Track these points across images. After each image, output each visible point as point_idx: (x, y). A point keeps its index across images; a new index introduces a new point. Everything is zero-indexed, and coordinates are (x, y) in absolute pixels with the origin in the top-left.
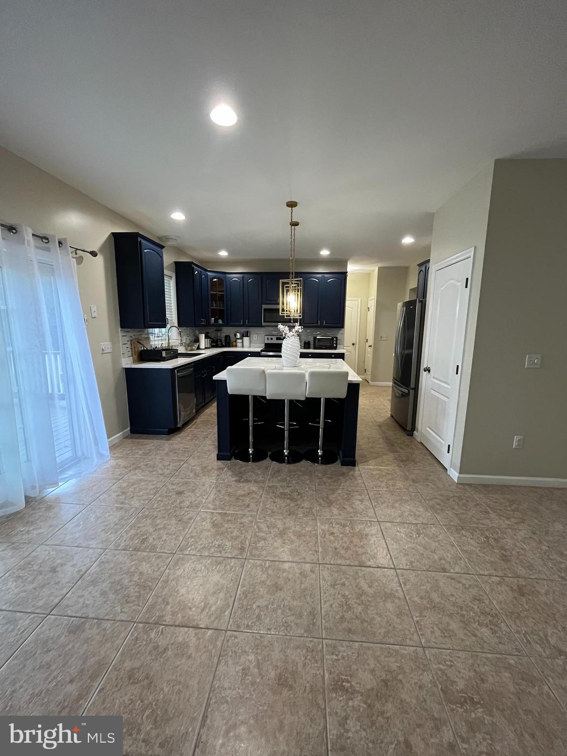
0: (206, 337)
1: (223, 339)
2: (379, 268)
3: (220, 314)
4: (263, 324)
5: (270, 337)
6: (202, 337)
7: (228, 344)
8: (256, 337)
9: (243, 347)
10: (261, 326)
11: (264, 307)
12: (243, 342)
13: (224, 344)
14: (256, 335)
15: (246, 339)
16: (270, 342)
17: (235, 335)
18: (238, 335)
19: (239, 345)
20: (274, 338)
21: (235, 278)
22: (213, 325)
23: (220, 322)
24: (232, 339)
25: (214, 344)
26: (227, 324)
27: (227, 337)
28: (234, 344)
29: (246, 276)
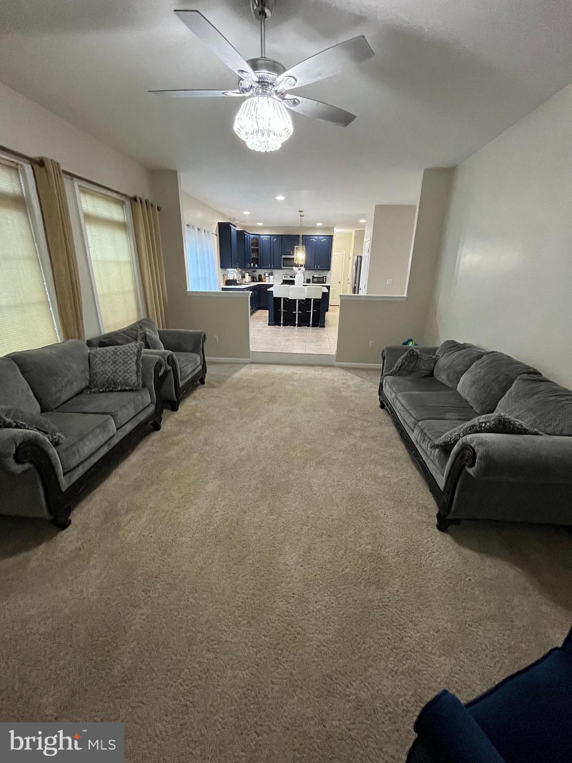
0: (249, 275)
1: (257, 277)
3: (256, 261)
5: (286, 276)
9: (269, 282)
10: (281, 269)
11: (283, 256)
12: (269, 279)
13: (258, 280)
14: (277, 274)
15: (271, 277)
16: (286, 279)
18: (267, 275)
20: (289, 276)
21: (265, 238)
22: (252, 268)
23: (256, 266)
24: (263, 276)
25: (253, 280)
26: (260, 268)
27: (260, 276)
28: (264, 280)
29: (272, 237)
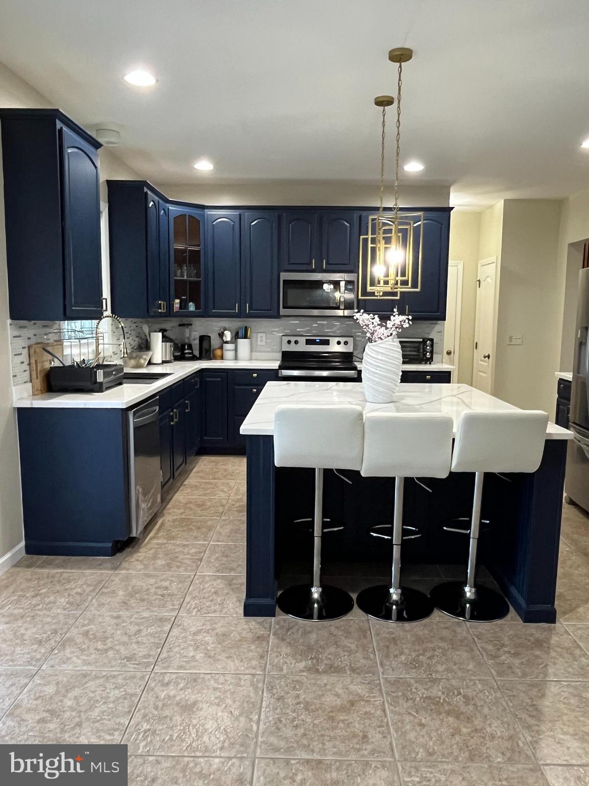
0: (165, 339)
1: (196, 343)
2: (507, 202)
3: (191, 291)
4: (283, 311)
5: (293, 339)
6: (157, 338)
7: (206, 352)
8: (264, 338)
9: (236, 358)
10: (278, 316)
11: (285, 276)
12: (236, 350)
13: (197, 353)
14: (264, 335)
15: (243, 343)
16: (293, 348)
17: (221, 335)
18: (228, 336)
19: (229, 354)
20: (302, 340)
21: (222, 217)
22: (177, 315)
23: (192, 307)
24: (215, 342)
25: (181, 353)
26: (204, 313)
27: (204, 339)
28: (218, 352)
29: (247, 214)
